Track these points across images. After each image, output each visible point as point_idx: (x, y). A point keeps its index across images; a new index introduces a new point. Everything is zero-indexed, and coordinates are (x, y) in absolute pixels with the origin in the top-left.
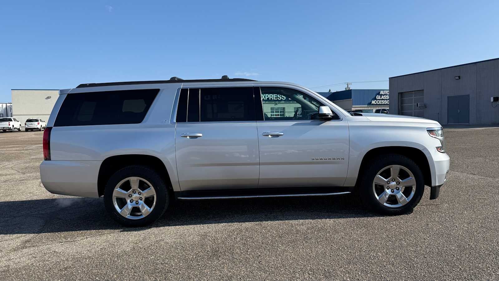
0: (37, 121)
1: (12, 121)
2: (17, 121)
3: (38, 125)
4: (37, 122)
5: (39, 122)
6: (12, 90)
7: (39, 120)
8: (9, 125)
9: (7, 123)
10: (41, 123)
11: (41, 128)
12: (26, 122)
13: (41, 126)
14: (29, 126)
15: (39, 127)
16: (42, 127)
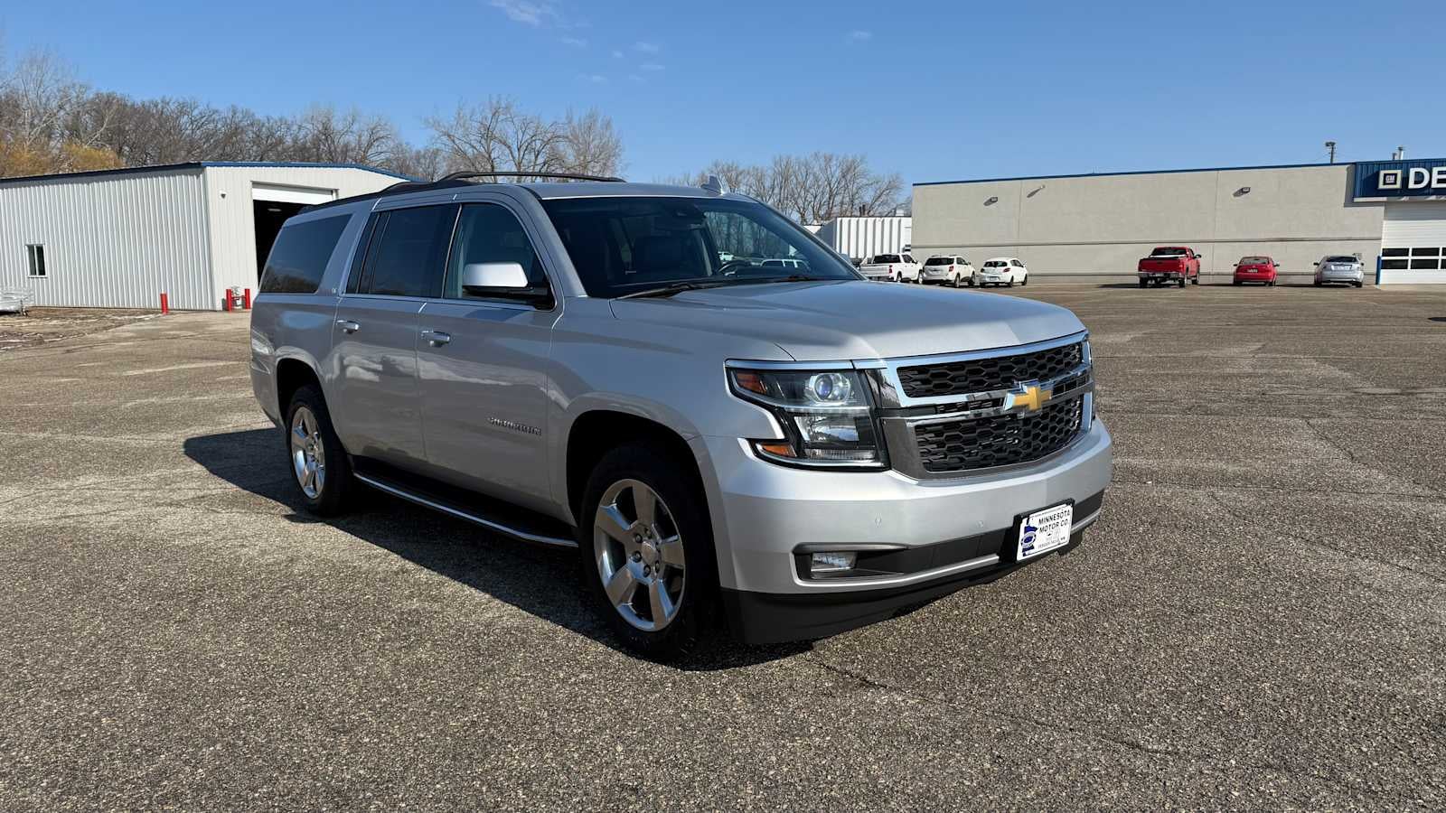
0: (950, 261)
1: (899, 261)
2: (913, 262)
3: (950, 273)
4: (948, 266)
5: (955, 264)
6: (914, 185)
7: (955, 260)
8: (891, 271)
9: (887, 266)
10: (957, 268)
11: (956, 280)
12: (927, 264)
13: (958, 275)
14: (931, 275)
15: (952, 276)
16: (962, 277)
